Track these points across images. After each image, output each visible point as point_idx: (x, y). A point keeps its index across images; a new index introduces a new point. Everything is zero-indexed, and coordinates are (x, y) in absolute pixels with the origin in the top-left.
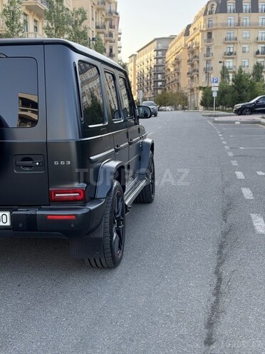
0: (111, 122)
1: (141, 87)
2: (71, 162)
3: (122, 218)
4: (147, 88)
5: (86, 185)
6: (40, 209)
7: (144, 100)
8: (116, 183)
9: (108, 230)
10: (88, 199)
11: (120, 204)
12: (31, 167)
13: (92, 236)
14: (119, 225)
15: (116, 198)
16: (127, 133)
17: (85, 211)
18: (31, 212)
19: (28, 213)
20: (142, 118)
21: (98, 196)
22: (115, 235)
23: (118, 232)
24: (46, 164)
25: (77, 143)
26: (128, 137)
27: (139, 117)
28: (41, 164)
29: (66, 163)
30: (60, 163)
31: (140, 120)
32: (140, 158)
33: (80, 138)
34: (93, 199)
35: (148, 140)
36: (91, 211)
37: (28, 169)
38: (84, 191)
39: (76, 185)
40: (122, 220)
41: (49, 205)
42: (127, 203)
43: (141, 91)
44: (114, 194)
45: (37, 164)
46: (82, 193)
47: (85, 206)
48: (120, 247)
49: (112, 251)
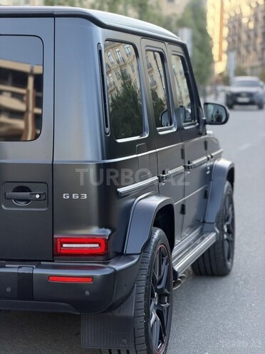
0: (153, 133)
1: (234, 45)
2: (88, 195)
3: (166, 291)
4: (247, 47)
5: (109, 232)
6: (39, 266)
7: (240, 72)
8: (158, 233)
9: (142, 305)
10: (111, 254)
11: (164, 267)
12: (27, 201)
13: (117, 313)
14: (161, 301)
15: (157, 256)
16: (183, 151)
17: (107, 271)
18: (25, 270)
19: (21, 271)
20: (212, 123)
21: (128, 250)
22: (154, 316)
23: (159, 313)
24: (50, 197)
25: (99, 166)
26: (183, 157)
27: (205, 123)
28: (43, 197)
29: (80, 196)
30: (71, 196)
31: (208, 126)
32: (205, 195)
33: (103, 159)
34: (121, 255)
35: (224, 163)
36: (116, 273)
37: (23, 204)
38: (107, 241)
39: (95, 231)
40: (166, 295)
41: (53, 261)
42: (177, 268)
43: (233, 55)
44: (155, 249)
45: (38, 196)
46: (103, 244)
47: (107, 263)
48: (161, 339)
49: (148, 341)
